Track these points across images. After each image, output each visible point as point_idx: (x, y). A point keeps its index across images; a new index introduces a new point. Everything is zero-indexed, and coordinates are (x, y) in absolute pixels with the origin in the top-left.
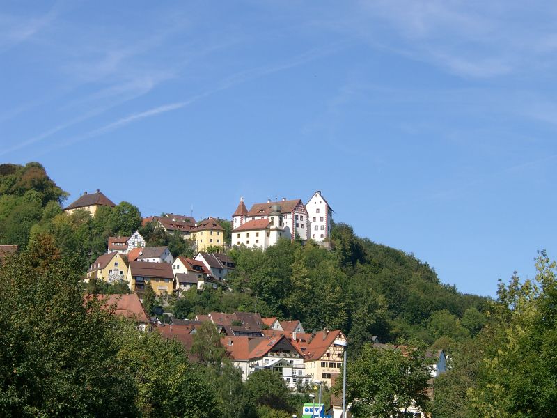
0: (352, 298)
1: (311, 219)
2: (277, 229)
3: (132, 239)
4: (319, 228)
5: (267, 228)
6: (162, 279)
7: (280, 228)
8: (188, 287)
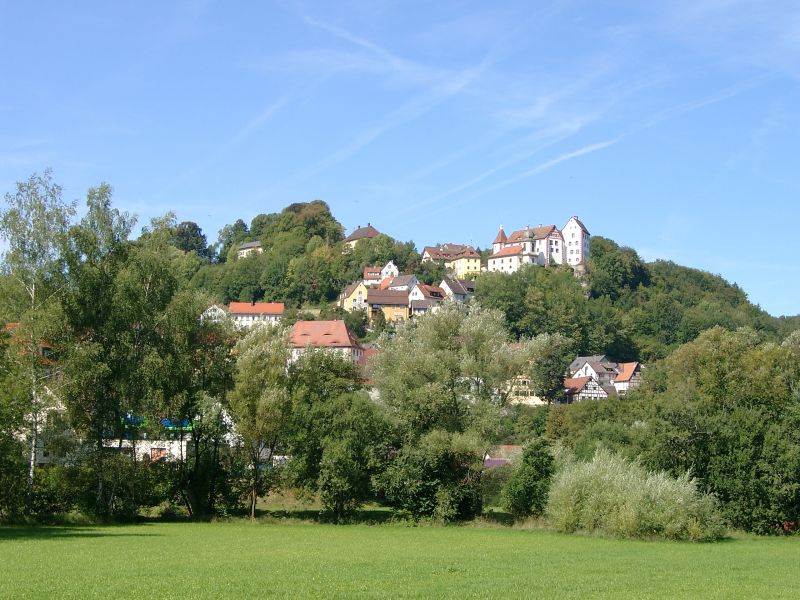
0: (590, 319)
1: (567, 244)
2: (529, 255)
3: (386, 269)
4: (575, 252)
5: (519, 254)
6: (398, 305)
7: (533, 253)
8: (423, 312)
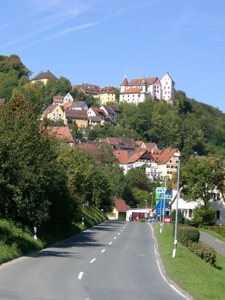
0: (184, 131)
1: (163, 88)
3: (66, 97)
4: (167, 93)
5: (139, 93)
6: (82, 119)
7: (146, 92)
8: (96, 124)
